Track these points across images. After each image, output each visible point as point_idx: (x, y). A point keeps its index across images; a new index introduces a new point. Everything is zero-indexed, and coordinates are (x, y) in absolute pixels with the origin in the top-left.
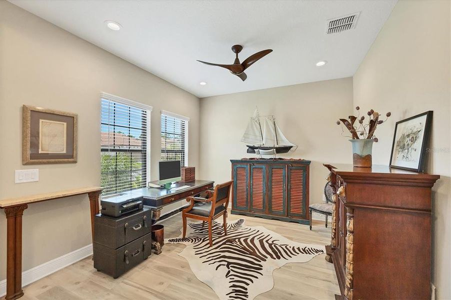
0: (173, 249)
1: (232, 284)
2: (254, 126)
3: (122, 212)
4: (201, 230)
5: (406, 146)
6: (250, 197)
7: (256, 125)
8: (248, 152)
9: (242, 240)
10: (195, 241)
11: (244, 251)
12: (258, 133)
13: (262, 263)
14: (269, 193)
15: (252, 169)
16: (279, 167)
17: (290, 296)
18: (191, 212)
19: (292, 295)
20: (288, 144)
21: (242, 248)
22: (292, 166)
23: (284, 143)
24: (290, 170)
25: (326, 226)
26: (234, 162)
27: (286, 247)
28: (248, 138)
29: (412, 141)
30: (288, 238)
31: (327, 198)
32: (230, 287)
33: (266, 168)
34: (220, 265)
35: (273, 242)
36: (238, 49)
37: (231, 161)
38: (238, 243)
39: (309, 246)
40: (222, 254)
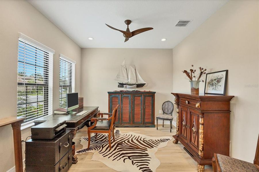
0: (85, 157)
1: (139, 167)
2: (123, 71)
3: (55, 135)
4: (96, 141)
5: (214, 84)
6: (121, 115)
7: (124, 70)
8: (118, 87)
9: (126, 142)
10: (97, 149)
11: (131, 148)
12: (125, 75)
13: (146, 152)
14: (133, 112)
15: (122, 97)
16: (139, 95)
17: (171, 164)
18: (95, 128)
19: (171, 163)
20: (143, 82)
21: (130, 146)
22: (146, 95)
23: (141, 81)
24: (145, 97)
25: (163, 126)
26: (110, 93)
27: (152, 141)
28: (120, 78)
29: (218, 82)
30: (150, 136)
31: (163, 112)
32: (139, 169)
33: (131, 96)
34: (125, 159)
35: (144, 139)
36: (128, 22)
37: (108, 92)
38: (126, 144)
39: (162, 138)
40: (121, 152)
